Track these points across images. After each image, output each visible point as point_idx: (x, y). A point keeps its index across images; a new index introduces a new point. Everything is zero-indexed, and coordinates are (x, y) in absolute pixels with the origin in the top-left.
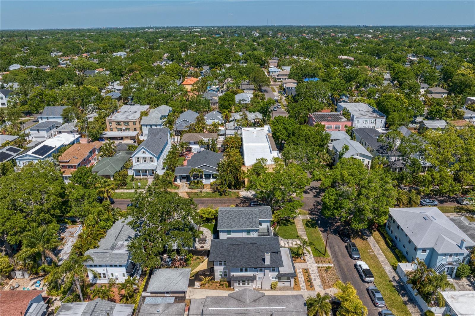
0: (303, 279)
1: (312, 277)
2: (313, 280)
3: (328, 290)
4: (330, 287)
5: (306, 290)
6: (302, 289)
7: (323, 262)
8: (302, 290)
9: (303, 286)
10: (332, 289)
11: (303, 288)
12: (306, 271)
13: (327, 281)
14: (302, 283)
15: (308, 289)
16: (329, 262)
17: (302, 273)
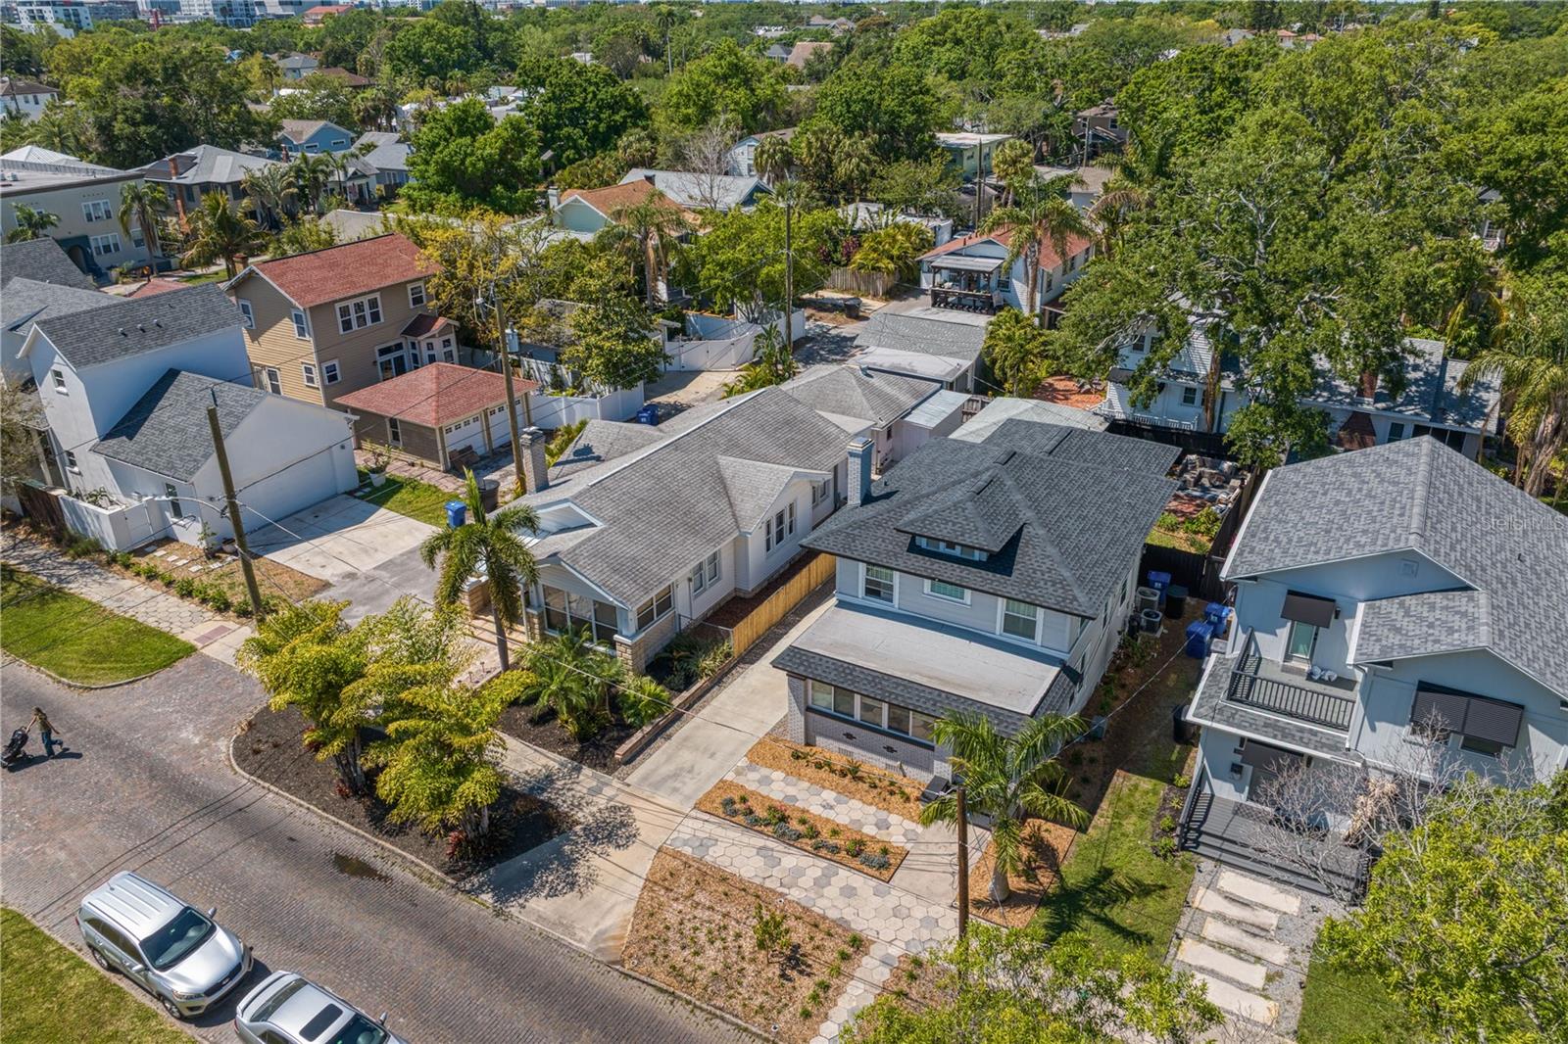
0: (816, 809)
1: (792, 859)
2: (771, 844)
3: (644, 868)
4: (650, 883)
5: (730, 777)
6: (750, 768)
8: (743, 762)
9: (766, 781)
10: (634, 887)
11: (753, 776)
12: (882, 862)
13: (700, 897)
14: (791, 791)
15: (723, 785)
17: (869, 830)
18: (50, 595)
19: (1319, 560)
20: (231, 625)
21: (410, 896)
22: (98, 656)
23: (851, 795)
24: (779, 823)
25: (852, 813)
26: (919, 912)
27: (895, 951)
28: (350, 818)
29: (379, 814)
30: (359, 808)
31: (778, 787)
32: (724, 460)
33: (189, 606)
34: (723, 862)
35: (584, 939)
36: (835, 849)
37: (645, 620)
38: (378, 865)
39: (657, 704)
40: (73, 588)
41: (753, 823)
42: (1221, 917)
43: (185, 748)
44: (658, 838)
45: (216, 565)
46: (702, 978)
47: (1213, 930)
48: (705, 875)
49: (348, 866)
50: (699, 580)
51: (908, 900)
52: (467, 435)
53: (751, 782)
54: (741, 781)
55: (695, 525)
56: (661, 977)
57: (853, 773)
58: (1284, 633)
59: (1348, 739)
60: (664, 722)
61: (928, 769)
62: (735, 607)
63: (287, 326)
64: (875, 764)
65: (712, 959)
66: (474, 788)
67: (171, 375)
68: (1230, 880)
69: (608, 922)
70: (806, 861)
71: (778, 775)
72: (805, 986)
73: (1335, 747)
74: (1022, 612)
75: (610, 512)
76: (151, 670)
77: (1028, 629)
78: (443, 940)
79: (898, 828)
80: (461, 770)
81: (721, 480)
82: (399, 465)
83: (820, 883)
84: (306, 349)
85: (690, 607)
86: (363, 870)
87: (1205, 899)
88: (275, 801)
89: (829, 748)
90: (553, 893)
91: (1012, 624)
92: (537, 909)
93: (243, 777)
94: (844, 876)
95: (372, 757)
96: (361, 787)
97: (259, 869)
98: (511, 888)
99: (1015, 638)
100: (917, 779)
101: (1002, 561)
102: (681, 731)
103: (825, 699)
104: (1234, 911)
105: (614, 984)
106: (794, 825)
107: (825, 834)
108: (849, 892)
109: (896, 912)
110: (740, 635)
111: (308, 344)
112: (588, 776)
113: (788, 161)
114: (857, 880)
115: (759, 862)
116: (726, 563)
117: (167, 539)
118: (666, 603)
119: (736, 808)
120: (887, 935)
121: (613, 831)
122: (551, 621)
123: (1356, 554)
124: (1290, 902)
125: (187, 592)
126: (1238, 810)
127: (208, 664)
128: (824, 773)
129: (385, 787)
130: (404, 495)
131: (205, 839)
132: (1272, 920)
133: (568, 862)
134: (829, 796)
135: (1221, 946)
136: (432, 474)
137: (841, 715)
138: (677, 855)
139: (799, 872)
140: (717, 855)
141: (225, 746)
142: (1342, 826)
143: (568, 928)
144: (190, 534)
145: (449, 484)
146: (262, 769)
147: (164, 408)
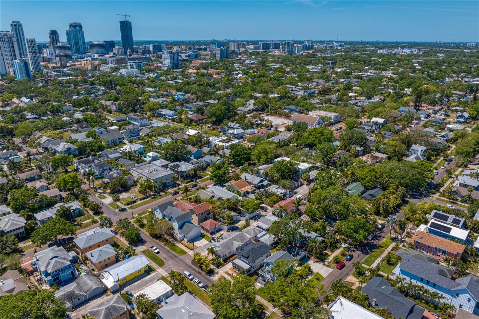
1: (229, 277)
8: (228, 269)
10: (218, 277)
15: (226, 271)
18: (174, 245)
20: (190, 250)
22: (180, 252)
24: (229, 274)
28: (200, 269)
29: (202, 269)
31: (230, 272)
32: (234, 241)
33: (186, 248)
35: (214, 280)
37: (223, 256)
38: (201, 273)
39: (223, 264)
40: (176, 244)
43: (188, 262)
44: (221, 274)
45: (188, 243)
49: (199, 272)
50: (229, 253)
52: (213, 230)
53: (228, 271)
55: (229, 248)
59: (266, 275)
60: (223, 265)
62: (233, 255)
63: (195, 215)
66: (208, 269)
67: (185, 223)
69: (216, 279)
74: (248, 261)
75: (222, 247)
76: (183, 254)
80: (208, 267)
81: (232, 244)
82: (205, 233)
84: (197, 218)
85: (228, 255)
88: (194, 267)
89: (234, 270)
92: (212, 277)
95: (202, 265)
96: (201, 267)
97: (194, 272)
98: (210, 276)
99: (247, 263)
101: (247, 258)
105: (215, 282)
110: (231, 259)
111: (197, 217)
112: (217, 269)
113: (268, 174)
116: (232, 252)
117: (183, 240)
118: (226, 255)
119: (226, 273)
121: (217, 273)
122: (216, 255)
125: (186, 246)
127: (188, 254)
129: (203, 267)
130: (205, 237)
131: (190, 269)
133: (214, 275)
136: (208, 234)
137: (235, 267)
140: (224, 276)
141: (190, 262)
144: (186, 240)
145: (210, 236)
146: (193, 265)
147: (184, 227)
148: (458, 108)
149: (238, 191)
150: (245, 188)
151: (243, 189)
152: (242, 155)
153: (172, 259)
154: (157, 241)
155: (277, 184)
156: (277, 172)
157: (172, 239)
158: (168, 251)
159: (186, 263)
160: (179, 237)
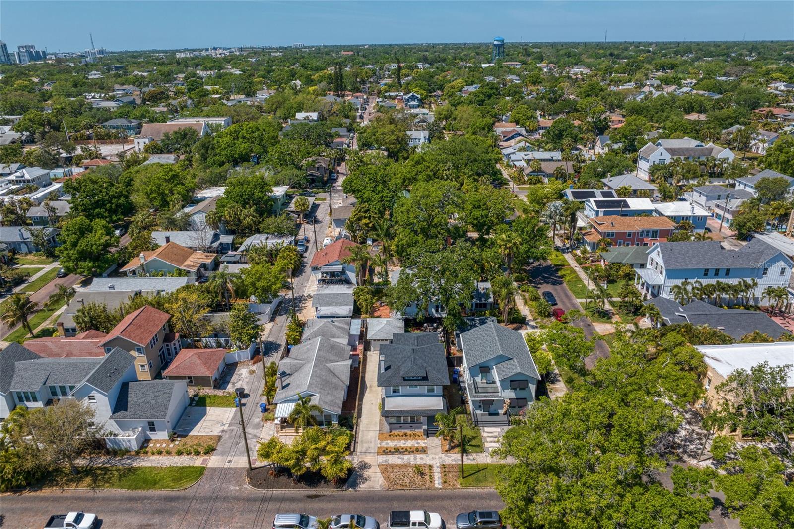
0: (403, 445)
1: (406, 457)
2: (400, 455)
3: (378, 470)
4: (382, 472)
5: (379, 445)
6: (382, 442)
7: (443, 474)
8: (379, 441)
9: (387, 443)
10: (379, 475)
12: (424, 450)
13: (395, 471)
14: (394, 443)
15: (379, 448)
16: (445, 482)
17: (416, 445)
18: (131, 470)
19: (485, 360)
20: (206, 457)
21: (333, 496)
22: (177, 480)
23: (407, 439)
24: (397, 451)
25: (410, 443)
26: (437, 457)
27: (438, 465)
28: (302, 488)
30: (302, 484)
31: (391, 444)
32: (328, 365)
33: (186, 458)
34: (393, 463)
35: (378, 488)
36: (413, 451)
38: (319, 494)
39: (351, 434)
40: (136, 465)
41: (393, 453)
42: (488, 437)
43: (237, 491)
44: (376, 464)
45: (177, 443)
46: (407, 484)
47: (488, 439)
48: (393, 467)
49: (310, 497)
51: (433, 455)
52: (215, 374)
53: (384, 444)
54: (382, 445)
56: (399, 487)
57: (406, 435)
58: (480, 376)
59: (499, 394)
60: (355, 439)
61: (421, 428)
64: (409, 432)
65: (407, 480)
67: (125, 385)
68: (487, 429)
69: (380, 483)
70: (409, 456)
71: (389, 441)
72: (427, 478)
73: (498, 396)
74: (431, 387)
75: (318, 391)
76: (199, 477)
77: (433, 390)
78: (350, 501)
79: (422, 443)
81: (331, 371)
82: (201, 390)
83: (415, 459)
84: (145, 358)
86: (316, 496)
87: (485, 434)
89: (396, 432)
90: (364, 483)
91: (429, 390)
92: (363, 487)
93: (263, 491)
94: (418, 456)
98: (354, 485)
99: (431, 393)
100: (420, 431)
101: (425, 378)
102: (359, 440)
103: (393, 420)
104: (490, 435)
105: (390, 493)
106: (401, 450)
107: (409, 449)
108: (422, 458)
109: (433, 458)
114: (422, 456)
115: (400, 460)
117: (151, 439)
119: (387, 451)
120: (434, 463)
121: (365, 466)
123: (492, 357)
124: (498, 429)
125: (180, 453)
126: (482, 415)
127: (214, 469)
128: (398, 437)
130: (210, 401)
131: (271, 506)
132: (497, 434)
133: (361, 476)
134: (403, 441)
135: (491, 442)
136: (212, 391)
137: (399, 423)
138: (383, 465)
139: (409, 459)
140: (390, 462)
141: (248, 486)
142: (501, 412)
143: (373, 487)
144: (161, 435)
145: (219, 393)
146: (266, 487)
147: (132, 397)
148: (392, 94)
149: (180, 270)
150: (191, 258)
151: (188, 262)
152: (110, 202)
153: (172, 512)
154: (46, 492)
155: (258, 231)
156: (244, 208)
157: (103, 458)
158: (130, 499)
159: (237, 499)
160: (129, 438)
